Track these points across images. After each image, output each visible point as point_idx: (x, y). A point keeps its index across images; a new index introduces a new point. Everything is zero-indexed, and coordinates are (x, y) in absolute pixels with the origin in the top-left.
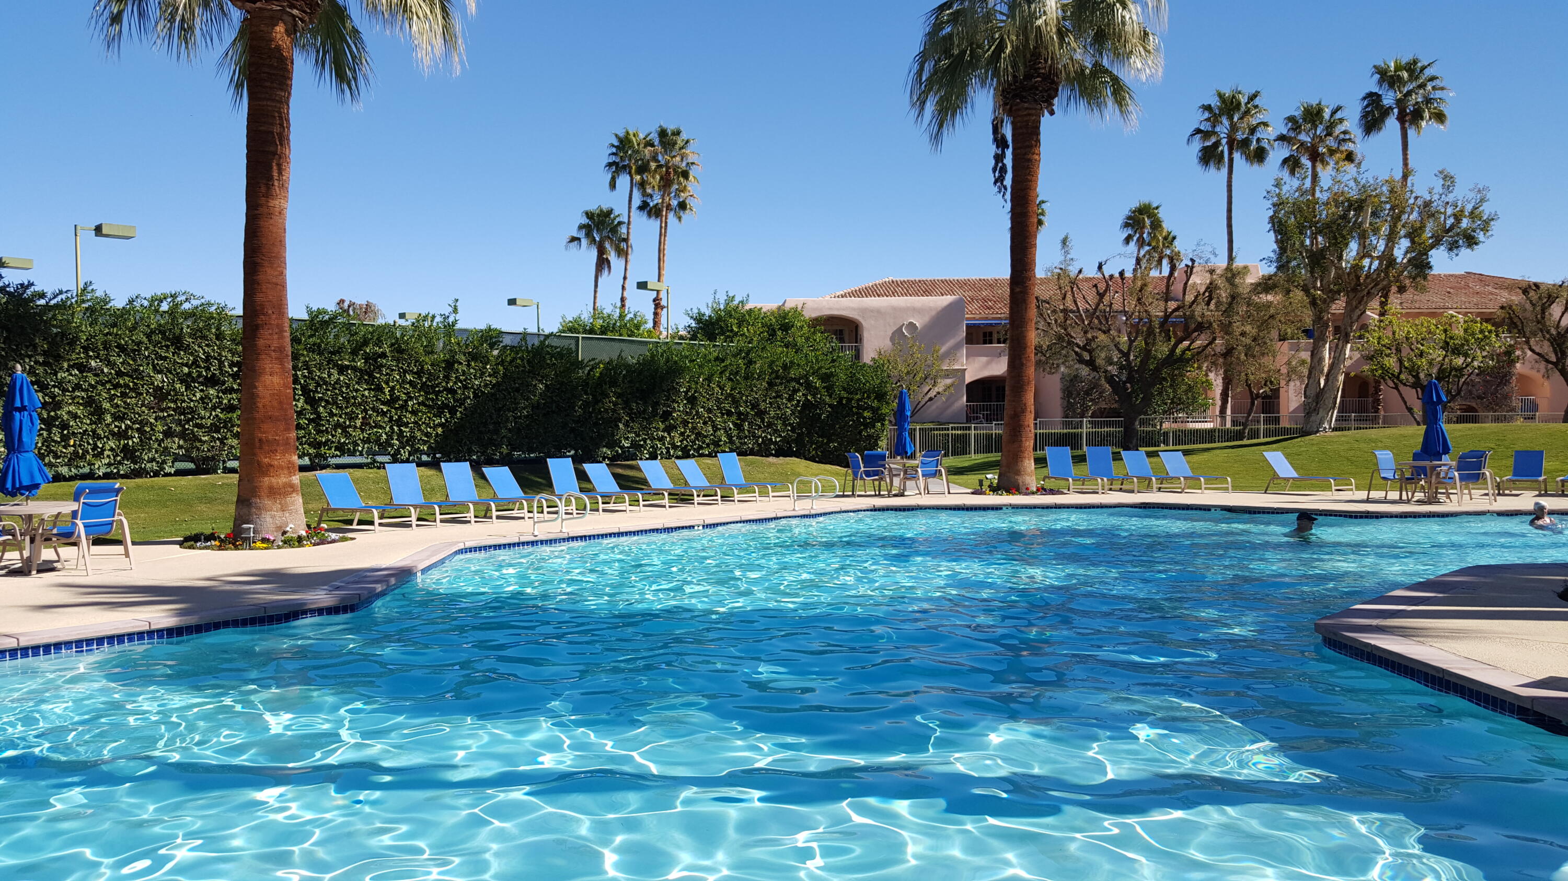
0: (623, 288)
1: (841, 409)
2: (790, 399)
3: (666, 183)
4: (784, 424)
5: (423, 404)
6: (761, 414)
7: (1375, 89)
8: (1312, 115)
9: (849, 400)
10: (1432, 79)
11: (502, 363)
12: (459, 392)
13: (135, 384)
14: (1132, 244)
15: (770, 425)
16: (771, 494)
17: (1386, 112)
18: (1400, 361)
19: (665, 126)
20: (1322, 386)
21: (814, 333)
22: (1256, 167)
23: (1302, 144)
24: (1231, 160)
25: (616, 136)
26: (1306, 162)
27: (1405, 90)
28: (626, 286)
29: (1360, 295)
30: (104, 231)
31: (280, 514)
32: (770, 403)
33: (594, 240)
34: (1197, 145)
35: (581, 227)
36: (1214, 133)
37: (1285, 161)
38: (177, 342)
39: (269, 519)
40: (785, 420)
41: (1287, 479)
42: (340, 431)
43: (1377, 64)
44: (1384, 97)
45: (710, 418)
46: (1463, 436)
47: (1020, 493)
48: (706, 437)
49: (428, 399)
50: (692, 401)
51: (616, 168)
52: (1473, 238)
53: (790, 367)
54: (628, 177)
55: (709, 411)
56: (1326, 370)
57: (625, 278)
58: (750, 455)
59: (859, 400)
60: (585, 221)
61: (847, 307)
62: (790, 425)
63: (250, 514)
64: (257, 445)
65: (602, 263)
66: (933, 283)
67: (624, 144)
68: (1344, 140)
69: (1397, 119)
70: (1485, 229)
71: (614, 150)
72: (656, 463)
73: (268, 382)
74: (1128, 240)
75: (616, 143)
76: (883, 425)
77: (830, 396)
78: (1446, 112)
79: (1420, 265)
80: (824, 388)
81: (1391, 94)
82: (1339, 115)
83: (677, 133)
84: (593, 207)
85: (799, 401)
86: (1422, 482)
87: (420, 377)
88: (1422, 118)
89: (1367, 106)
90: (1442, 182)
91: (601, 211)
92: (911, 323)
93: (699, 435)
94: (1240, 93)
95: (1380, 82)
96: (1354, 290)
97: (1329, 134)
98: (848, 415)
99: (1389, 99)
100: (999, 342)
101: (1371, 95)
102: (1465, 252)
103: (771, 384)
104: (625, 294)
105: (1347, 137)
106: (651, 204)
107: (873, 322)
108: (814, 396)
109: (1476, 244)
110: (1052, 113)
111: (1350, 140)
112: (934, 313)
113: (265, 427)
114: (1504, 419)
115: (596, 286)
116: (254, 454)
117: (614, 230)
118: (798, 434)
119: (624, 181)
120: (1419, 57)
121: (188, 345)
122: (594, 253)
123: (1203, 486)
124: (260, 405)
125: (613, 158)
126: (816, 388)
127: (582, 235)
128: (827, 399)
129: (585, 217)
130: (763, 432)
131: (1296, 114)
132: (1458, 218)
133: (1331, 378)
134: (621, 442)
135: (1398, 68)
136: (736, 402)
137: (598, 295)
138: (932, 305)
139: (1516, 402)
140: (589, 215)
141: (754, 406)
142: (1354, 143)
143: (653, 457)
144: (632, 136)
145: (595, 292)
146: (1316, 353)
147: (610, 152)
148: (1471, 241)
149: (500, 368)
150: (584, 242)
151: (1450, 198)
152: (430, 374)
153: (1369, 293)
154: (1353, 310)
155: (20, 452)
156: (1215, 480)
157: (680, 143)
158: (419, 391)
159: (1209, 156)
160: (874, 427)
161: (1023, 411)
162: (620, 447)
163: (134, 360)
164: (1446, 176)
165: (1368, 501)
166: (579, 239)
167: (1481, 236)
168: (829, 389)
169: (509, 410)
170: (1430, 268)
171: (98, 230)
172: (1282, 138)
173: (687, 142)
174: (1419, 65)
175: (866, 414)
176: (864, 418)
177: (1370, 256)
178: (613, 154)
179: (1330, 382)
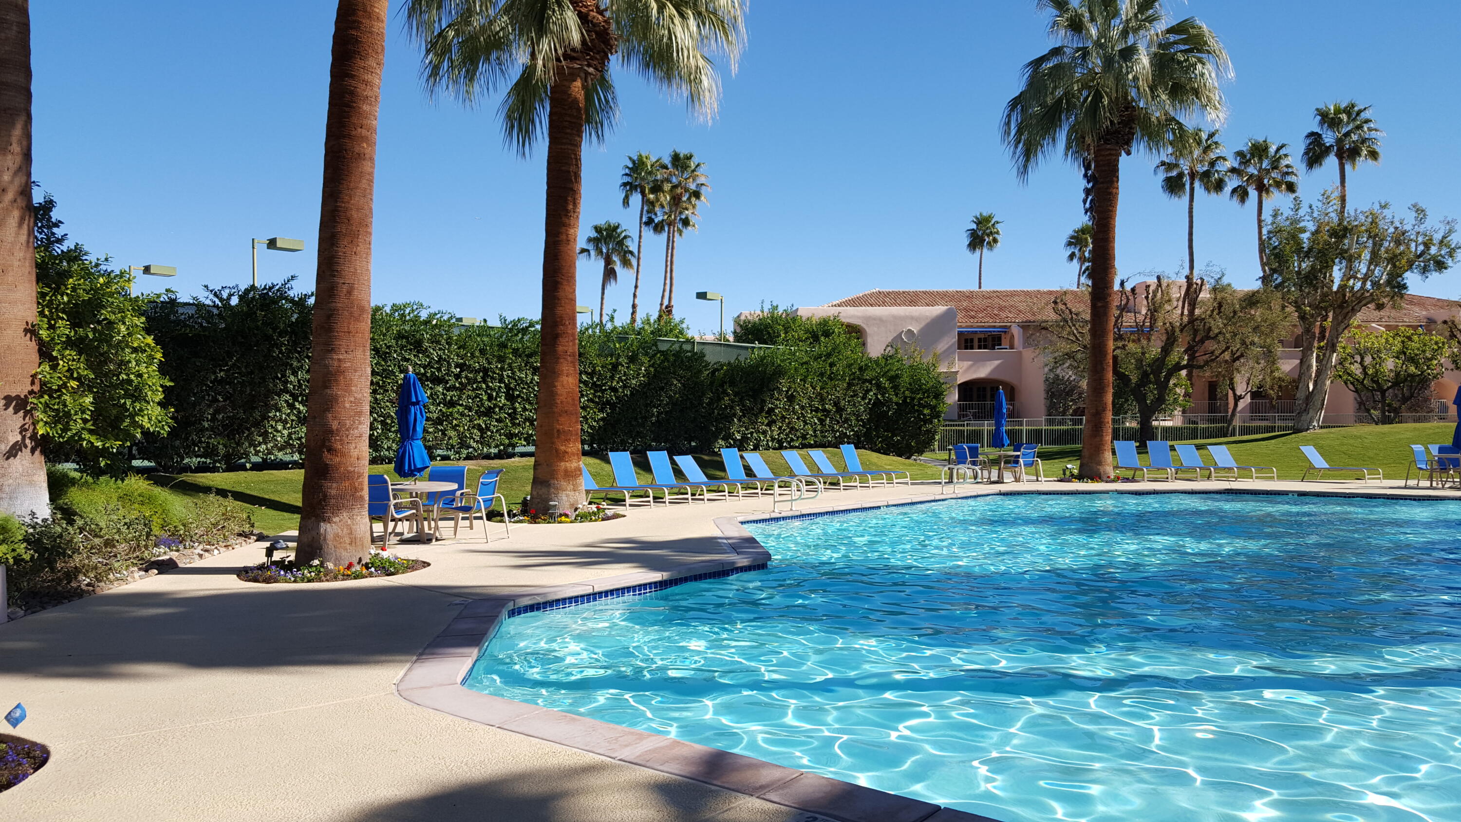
0: (635, 296)
1: (906, 406)
2: (863, 398)
3: (676, 201)
4: (857, 420)
5: (589, 400)
6: (840, 410)
7: (1317, 130)
8: (1259, 150)
9: (913, 399)
10: (1367, 121)
11: (652, 366)
12: (620, 390)
13: (384, 382)
14: (1075, 261)
15: (847, 420)
16: (895, 481)
17: (1327, 150)
18: (1364, 368)
19: (678, 151)
20: (1311, 389)
21: (849, 339)
22: (1213, 195)
23: (1251, 176)
24: (1192, 190)
25: (630, 158)
26: (1253, 193)
27: (1344, 130)
28: (637, 294)
29: (1345, 311)
30: (279, 245)
31: (572, 493)
32: (849, 401)
33: (601, 252)
34: (1162, 175)
35: (590, 240)
36: (1176, 165)
37: (1234, 191)
38: (418, 346)
39: (565, 498)
40: (858, 416)
41: (1320, 469)
42: (528, 424)
43: (1320, 107)
44: (1324, 136)
45: (802, 413)
46: (1434, 433)
47: (1102, 481)
48: (797, 430)
49: (595, 396)
50: (791, 399)
51: (630, 187)
52: (1443, 263)
53: (865, 370)
54: (639, 196)
55: (802, 408)
56: (1313, 375)
57: (636, 287)
58: (828, 447)
59: (921, 399)
60: (594, 234)
61: (851, 315)
62: (862, 420)
63: (549, 494)
64: (556, 435)
65: (610, 274)
66: (916, 294)
67: (637, 166)
68: (1287, 173)
69: (1336, 155)
70: (1451, 254)
71: (627, 171)
72: (795, 453)
73: (565, 382)
74: (1072, 257)
75: (631, 165)
76: (939, 421)
77: (896, 395)
78: (1378, 150)
79: (1397, 287)
80: (891, 388)
81: (1330, 133)
82: (1282, 152)
83: (689, 157)
84: (601, 222)
85: (870, 400)
86: (1451, 472)
87: (592, 378)
88: (1360, 155)
89: (1310, 144)
90: (1414, 214)
91: (609, 226)
92: (909, 330)
93: (792, 429)
94: (1200, 130)
95: (1322, 123)
96: (1341, 307)
97: (1275, 168)
98: (910, 412)
99: (1329, 138)
100: (980, 348)
101: (1312, 134)
102: (1434, 276)
103: (850, 385)
104: (637, 301)
105: (1290, 170)
106: (656, 221)
107: (876, 329)
108: (883, 396)
109: (1446, 268)
110: (1128, 153)
111: (1292, 172)
112: (928, 320)
113: (562, 419)
114: (1424, 419)
115: (603, 293)
116: (553, 443)
117: (621, 243)
118: (867, 429)
119: (636, 199)
120: (1357, 102)
121: (426, 349)
122: (602, 263)
123: (1254, 475)
124: (559, 402)
125: (627, 179)
126: (885, 388)
127: (590, 247)
128: (895, 399)
129: (594, 231)
130: (840, 427)
131: (1245, 149)
132: (1427, 245)
133: (1319, 383)
134: (734, 434)
135: (1338, 111)
136: (822, 400)
137: (604, 301)
138: (928, 314)
139: (1434, 404)
140: (597, 229)
141: (836, 404)
142: (1296, 175)
143: (756, 448)
144: (645, 159)
145: (602, 299)
146: (1304, 362)
147: (624, 172)
148: (1440, 266)
149: (652, 369)
150: (593, 253)
151: (1422, 228)
152: (600, 374)
153: (1353, 309)
154: (1339, 324)
155: (413, 440)
156: (1263, 470)
157: (693, 166)
158: (591, 388)
159: (1173, 185)
160: (931, 423)
161: (1104, 410)
162: (733, 439)
163: (386, 362)
164: (1418, 210)
165: (1406, 487)
166: (588, 251)
167: (1449, 262)
168: (896, 388)
169: (655, 407)
170: (1406, 288)
171: (272, 244)
172: (1233, 170)
173: (698, 165)
174: (1356, 109)
175: (926, 411)
176: (924, 415)
177: (1355, 278)
178: (626, 175)
179: (1318, 387)
